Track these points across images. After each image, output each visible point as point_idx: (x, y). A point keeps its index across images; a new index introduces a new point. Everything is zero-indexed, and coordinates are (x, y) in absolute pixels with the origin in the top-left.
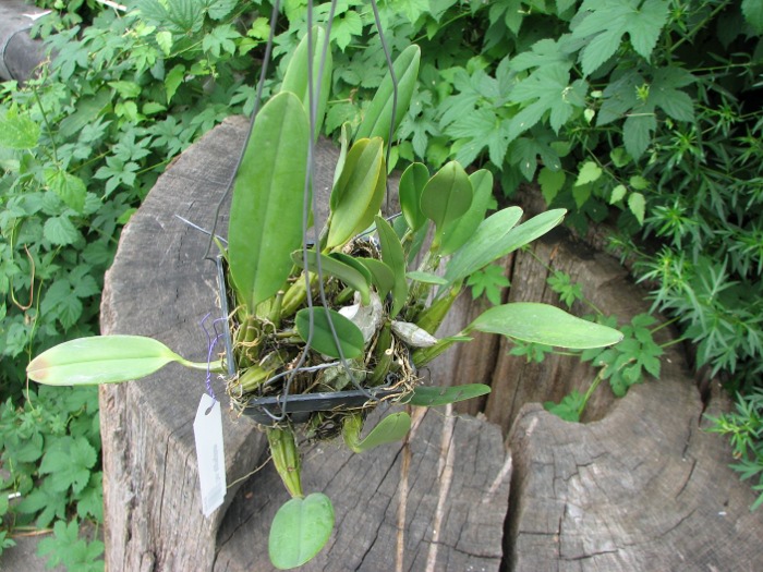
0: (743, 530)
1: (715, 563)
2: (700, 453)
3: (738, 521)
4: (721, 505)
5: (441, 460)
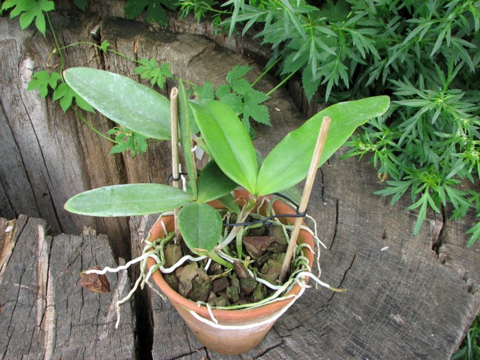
0: (411, 259)
1: (397, 309)
2: (339, 191)
3: (403, 251)
4: (380, 240)
5: (40, 301)
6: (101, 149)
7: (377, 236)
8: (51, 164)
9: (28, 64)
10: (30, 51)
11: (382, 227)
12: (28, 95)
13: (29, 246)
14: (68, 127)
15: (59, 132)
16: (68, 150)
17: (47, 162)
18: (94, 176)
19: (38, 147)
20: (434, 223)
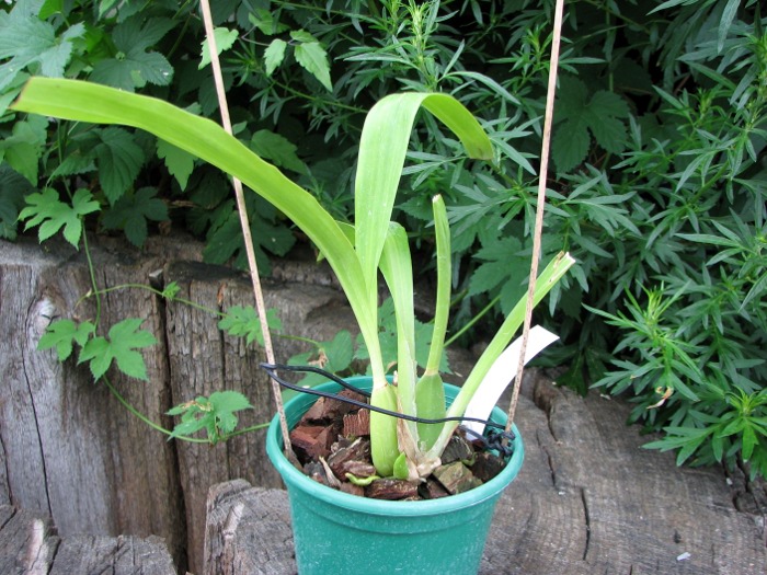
0: (738, 572)
4: (671, 544)
6: (146, 475)
7: (665, 540)
8: (57, 491)
9: (45, 307)
10: (52, 289)
11: (670, 527)
12: (36, 361)
13: (11, 551)
14: (94, 426)
15: (78, 433)
16: (90, 468)
17: (50, 485)
18: (128, 522)
19: (38, 456)
20: (761, 521)
